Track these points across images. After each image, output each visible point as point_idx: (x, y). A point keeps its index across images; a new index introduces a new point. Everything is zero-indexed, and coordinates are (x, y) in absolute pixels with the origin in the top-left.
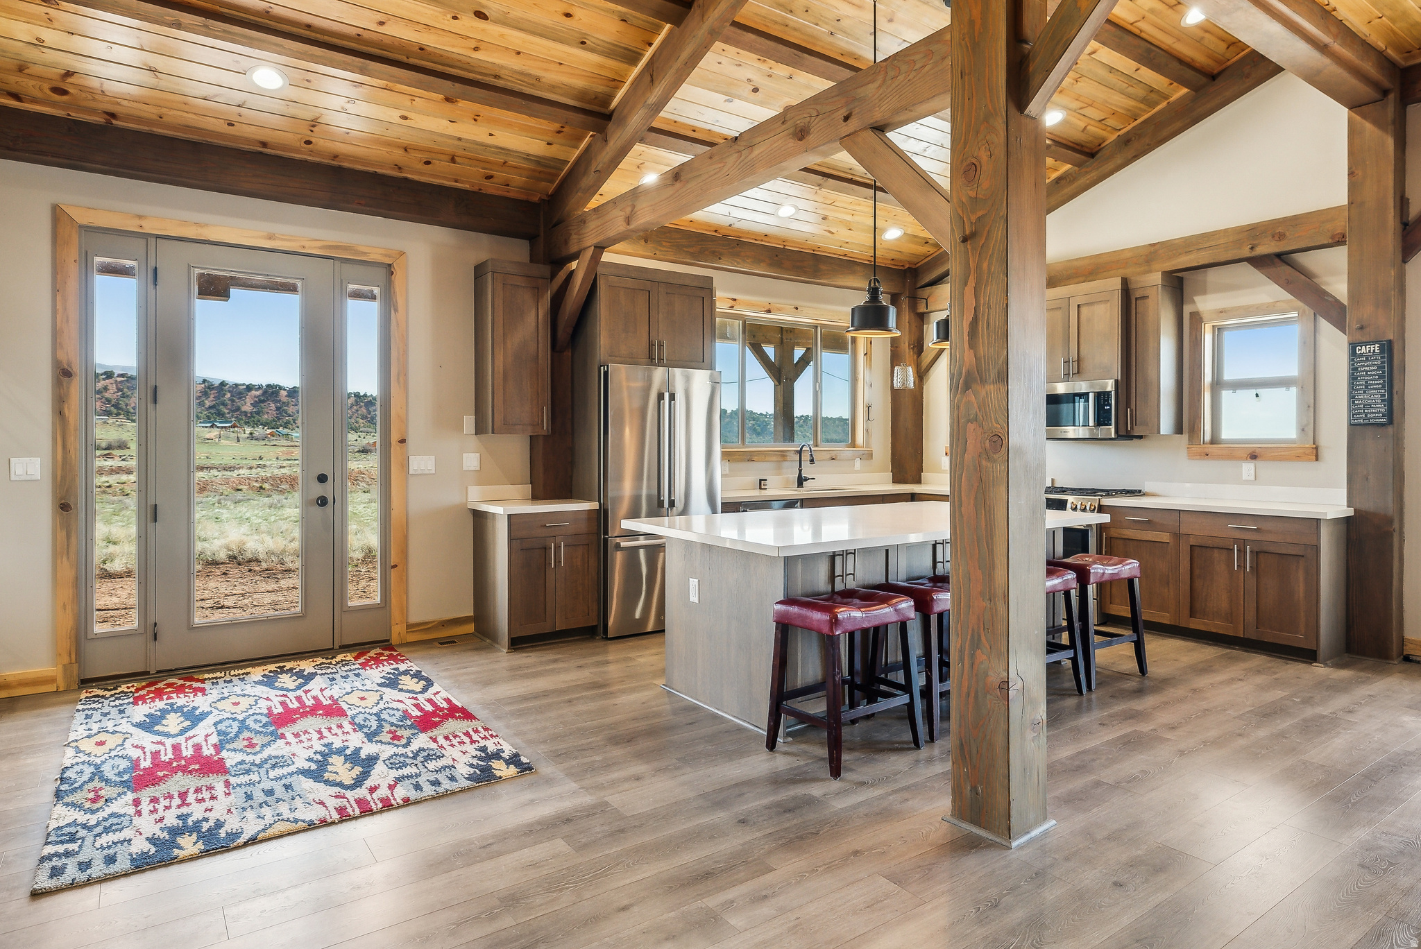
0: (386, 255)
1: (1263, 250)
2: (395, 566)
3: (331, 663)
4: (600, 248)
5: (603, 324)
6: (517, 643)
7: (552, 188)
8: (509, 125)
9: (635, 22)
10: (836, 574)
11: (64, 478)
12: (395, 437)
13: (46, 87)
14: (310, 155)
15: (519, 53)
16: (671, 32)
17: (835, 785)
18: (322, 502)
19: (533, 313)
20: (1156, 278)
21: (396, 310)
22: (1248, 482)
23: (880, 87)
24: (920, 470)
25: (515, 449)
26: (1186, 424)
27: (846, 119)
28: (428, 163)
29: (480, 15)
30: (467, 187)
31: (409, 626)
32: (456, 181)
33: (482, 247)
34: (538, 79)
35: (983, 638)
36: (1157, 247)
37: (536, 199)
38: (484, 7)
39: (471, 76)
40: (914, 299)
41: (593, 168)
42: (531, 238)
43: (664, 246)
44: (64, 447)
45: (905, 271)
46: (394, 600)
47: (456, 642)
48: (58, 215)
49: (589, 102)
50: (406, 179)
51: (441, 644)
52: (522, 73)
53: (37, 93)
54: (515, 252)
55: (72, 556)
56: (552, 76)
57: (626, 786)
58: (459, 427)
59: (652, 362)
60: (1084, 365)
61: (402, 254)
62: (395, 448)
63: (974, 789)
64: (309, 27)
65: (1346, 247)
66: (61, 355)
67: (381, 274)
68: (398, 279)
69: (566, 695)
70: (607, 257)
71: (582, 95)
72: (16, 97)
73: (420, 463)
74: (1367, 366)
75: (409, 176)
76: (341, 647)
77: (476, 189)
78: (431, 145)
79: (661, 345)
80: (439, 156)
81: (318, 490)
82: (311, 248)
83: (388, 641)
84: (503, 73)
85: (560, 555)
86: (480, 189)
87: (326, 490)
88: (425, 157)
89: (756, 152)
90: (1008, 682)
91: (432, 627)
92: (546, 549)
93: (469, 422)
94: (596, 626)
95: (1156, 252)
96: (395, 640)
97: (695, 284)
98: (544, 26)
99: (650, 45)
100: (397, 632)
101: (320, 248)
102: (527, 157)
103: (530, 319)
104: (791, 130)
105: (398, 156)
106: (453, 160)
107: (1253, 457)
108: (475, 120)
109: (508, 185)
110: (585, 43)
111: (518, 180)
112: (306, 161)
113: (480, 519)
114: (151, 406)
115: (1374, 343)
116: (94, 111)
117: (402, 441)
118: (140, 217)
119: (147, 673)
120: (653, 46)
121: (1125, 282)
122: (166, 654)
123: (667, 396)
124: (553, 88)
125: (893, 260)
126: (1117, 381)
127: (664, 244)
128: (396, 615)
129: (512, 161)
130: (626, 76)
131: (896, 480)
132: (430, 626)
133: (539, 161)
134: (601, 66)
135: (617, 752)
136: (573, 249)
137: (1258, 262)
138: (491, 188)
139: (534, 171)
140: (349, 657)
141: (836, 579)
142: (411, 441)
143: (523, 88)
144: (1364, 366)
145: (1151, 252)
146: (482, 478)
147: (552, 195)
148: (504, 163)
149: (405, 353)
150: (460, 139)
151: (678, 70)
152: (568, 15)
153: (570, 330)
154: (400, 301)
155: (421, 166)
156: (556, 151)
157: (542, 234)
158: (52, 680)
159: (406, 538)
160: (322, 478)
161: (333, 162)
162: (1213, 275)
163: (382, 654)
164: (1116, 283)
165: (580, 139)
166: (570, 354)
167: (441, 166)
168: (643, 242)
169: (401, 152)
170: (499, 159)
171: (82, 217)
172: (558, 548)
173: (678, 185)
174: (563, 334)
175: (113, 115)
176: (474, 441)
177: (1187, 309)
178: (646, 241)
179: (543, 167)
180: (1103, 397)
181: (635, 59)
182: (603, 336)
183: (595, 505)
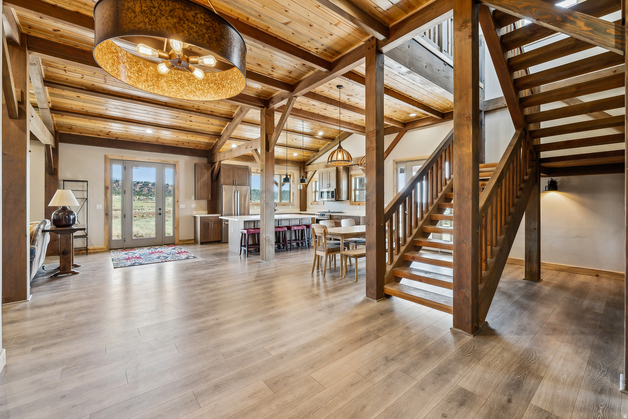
0: (175, 162)
1: (359, 162)
2: (176, 228)
3: (162, 247)
4: (220, 162)
5: (222, 176)
6: (202, 243)
7: (212, 148)
10: (255, 225)
11: (107, 209)
12: (176, 201)
13: (105, 134)
16: (229, 123)
17: (247, 258)
18: (160, 214)
20: (342, 168)
21: (176, 174)
22: (358, 210)
23: (255, 143)
24: (306, 208)
25: (204, 203)
26: (349, 198)
27: (251, 147)
28: (183, 144)
29: (190, 121)
30: (192, 148)
31: (179, 241)
32: (190, 147)
33: (196, 160)
34: (204, 130)
35: (263, 232)
37: (208, 150)
39: (190, 130)
40: (304, 169)
42: (208, 158)
44: (107, 202)
45: (302, 162)
46: (176, 235)
47: (190, 244)
48: (106, 157)
49: (216, 133)
51: (186, 244)
52: (201, 129)
53: (103, 135)
54: (204, 160)
55: (108, 224)
56: (207, 129)
58: (191, 198)
59: (234, 185)
60: (331, 185)
61: (178, 162)
62: (176, 203)
63: (263, 254)
64: (157, 124)
66: (106, 185)
67: (174, 166)
68: (177, 167)
70: (222, 162)
71: (214, 132)
72: (99, 136)
73: (182, 206)
75: (179, 146)
76: (164, 244)
78: (183, 141)
79: (236, 181)
81: (159, 212)
82: (159, 161)
83: (174, 244)
84: (197, 129)
85: (212, 225)
86: (195, 148)
87: (161, 212)
89: (241, 149)
90: (265, 238)
92: (209, 224)
93: (193, 197)
94: (220, 241)
96: (176, 243)
97: (244, 168)
98: (204, 123)
99: (226, 125)
100: (177, 241)
101: (161, 161)
102: (205, 142)
103: (206, 175)
105: (177, 143)
106: (188, 143)
107: (359, 205)
108: (192, 137)
109: (201, 147)
110: (213, 125)
111: (204, 146)
112: (157, 144)
113: (195, 217)
114: (124, 194)
116: (114, 137)
117: (178, 201)
118: (122, 156)
119: (123, 248)
121: (337, 168)
122: (127, 244)
123: (236, 192)
124: (208, 131)
126: (335, 189)
128: (176, 238)
129: (201, 143)
130: (223, 129)
131: (301, 211)
132: (184, 240)
133: (207, 143)
134: (217, 128)
136: (215, 161)
138: (197, 148)
140: (166, 246)
143: (201, 132)
146: (196, 209)
147: (211, 150)
149: (179, 183)
150: (189, 140)
151: (231, 130)
152: (209, 121)
153: (216, 178)
154: (177, 172)
156: (211, 141)
158: (104, 249)
159: (179, 222)
160: (160, 209)
161: (163, 144)
162: (354, 167)
164: (335, 168)
166: (216, 183)
167: (186, 144)
170: (198, 143)
171: (111, 157)
172: (211, 224)
173: (231, 152)
174: (214, 179)
175: (118, 138)
176: (194, 201)
177: (350, 174)
179: (208, 144)
180: (333, 192)
181: (224, 127)
182: (222, 179)
183: (220, 215)
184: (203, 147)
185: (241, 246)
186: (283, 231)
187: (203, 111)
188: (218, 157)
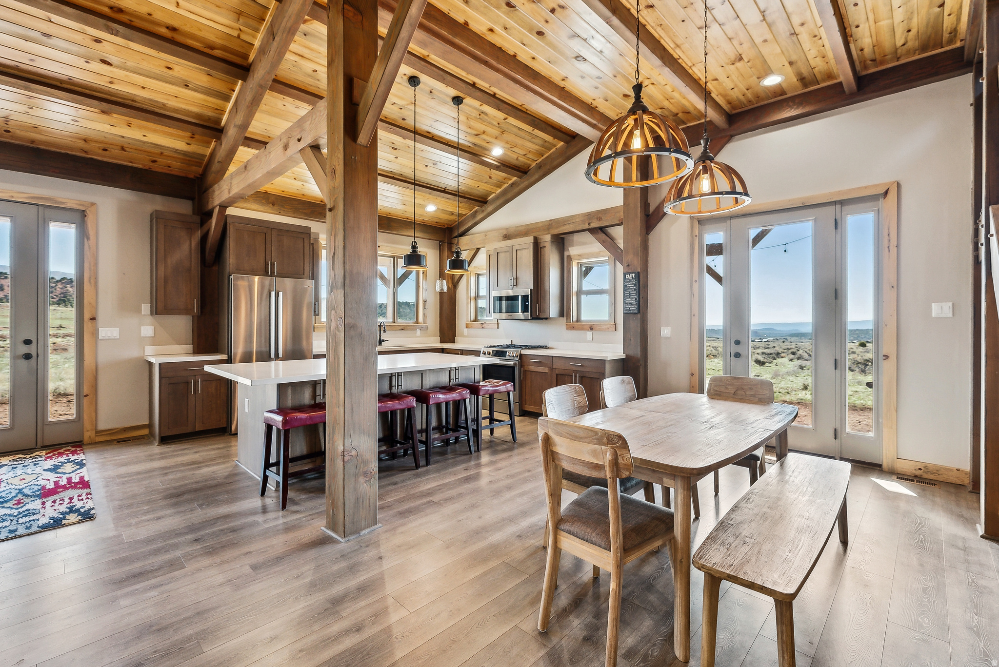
0: (80, 205)
1: (594, 225)
2: (86, 396)
3: (25, 458)
4: (223, 207)
5: (231, 251)
6: (165, 440)
7: (200, 170)
8: (155, 131)
9: (218, 77)
10: (317, 395)
12: (87, 316)
14: (12, 139)
15: (144, 88)
16: (242, 85)
17: (281, 513)
18: (28, 356)
19: (187, 244)
20: (548, 238)
21: (88, 239)
22: (589, 342)
23: (310, 124)
24: (454, 335)
25: (182, 324)
26: (564, 312)
27: (299, 140)
28: (105, 150)
29: (104, 62)
30: (140, 166)
32: (131, 162)
33: (157, 203)
34: (164, 104)
35: (336, 428)
36: (552, 221)
37: (192, 176)
38: (106, 57)
39: (113, 99)
40: (450, 244)
41: (216, 160)
42: (191, 198)
43: (286, 208)
45: (445, 228)
46: (86, 417)
47: (130, 440)
49: (206, 120)
50: (92, 159)
51: (118, 442)
52: (151, 100)
54: (183, 207)
56: (172, 103)
57: (147, 523)
58: (138, 310)
59: (267, 274)
60: (520, 281)
61: (93, 204)
62: (88, 325)
63: (333, 510)
65: (623, 226)
67: (77, 216)
68: (90, 220)
69: (165, 471)
70: (230, 211)
71: (198, 116)
73: (107, 332)
74: (630, 284)
75: (94, 157)
76: (42, 447)
77: (147, 168)
79: (273, 265)
80: (114, 147)
81: (24, 349)
82: (18, 197)
83: (81, 441)
84: (137, 99)
85: (197, 387)
86: (150, 168)
87: (32, 349)
88: (102, 146)
89: (272, 156)
90: (344, 452)
91: (116, 432)
92: (188, 383)
93: (146, 308)
94: (226, 427)
95: (552, 224)
96: (86, 440)
97: (298, 230)
98: (155, 73)
99: (234, 91)
100: (88, 435)
101: (26, 198)
102: (176, 151)
103: (185, 247)
104: (283, 145)
105: (81, 144)
106: (123, 149)
107: (591, 329)
108: (129, 126)
109: (169, 167)
110: (188, 86)
111: (175, 163)
112: (10, 143)
113: (150, 364)
115: (632, 273)
117: (93, 319)
120: (236, 92)
121: (536, 240)
123: (273, 293)
124: (176, 110)
125: (436, 222)
126: (531, 290)
127: (286, 207)
128: (87, 425)
129: (166, 153)
130: (225, 107)
131: (442, 341)
132: (114, 431)
133: (185, 154)
134: (205, 100)
135: (163, 503)
136: (210, 207)
137: (592, 231)
138: (156, 168)
139: (182, 159)
140: (44, 453)
141: (317, 397)
142: (101, 318)
143: (155, 109)
144: (629, 284)
145: (550, 224)
146: (155, 341)
147: (201, 175)
148: (162, 153)
149: (96, 264)
150: (123, 137)
152: (169, 68)
153: (213, 254)
154: (91, 232)
155: (100, 151)
156: (194, 148)
157: (197, 197)
159: (96, 378)
160: (28, 342)
161: (31, 145)
162: (576, 237)
163: (69, 450)
164: (530, 239)
165: (210, 143)
166: (217, 268)
167: (117, 152)
168: (271, 205)
169: (82, 142)
170: (158, 151)
172: (196, 383)
173: (246, 172)
174: (208, 258)
176: (150, 319)
177: (566, 254)
178: (273, 205)
179: (189, 158)
180: (525, 298)
181: (227, 98)
182: (231, 258)
183: (225, 357)
184: (176, 167)
185: (267, 465)
186: (402, 411)
187: (137, 23)
188: (217, 193)
